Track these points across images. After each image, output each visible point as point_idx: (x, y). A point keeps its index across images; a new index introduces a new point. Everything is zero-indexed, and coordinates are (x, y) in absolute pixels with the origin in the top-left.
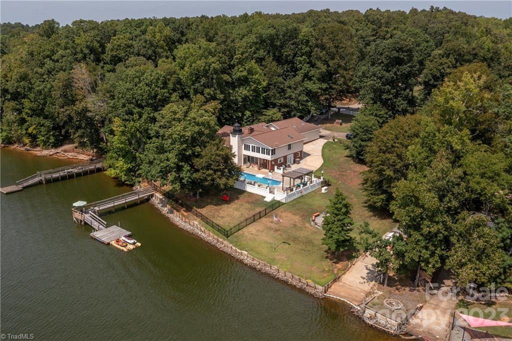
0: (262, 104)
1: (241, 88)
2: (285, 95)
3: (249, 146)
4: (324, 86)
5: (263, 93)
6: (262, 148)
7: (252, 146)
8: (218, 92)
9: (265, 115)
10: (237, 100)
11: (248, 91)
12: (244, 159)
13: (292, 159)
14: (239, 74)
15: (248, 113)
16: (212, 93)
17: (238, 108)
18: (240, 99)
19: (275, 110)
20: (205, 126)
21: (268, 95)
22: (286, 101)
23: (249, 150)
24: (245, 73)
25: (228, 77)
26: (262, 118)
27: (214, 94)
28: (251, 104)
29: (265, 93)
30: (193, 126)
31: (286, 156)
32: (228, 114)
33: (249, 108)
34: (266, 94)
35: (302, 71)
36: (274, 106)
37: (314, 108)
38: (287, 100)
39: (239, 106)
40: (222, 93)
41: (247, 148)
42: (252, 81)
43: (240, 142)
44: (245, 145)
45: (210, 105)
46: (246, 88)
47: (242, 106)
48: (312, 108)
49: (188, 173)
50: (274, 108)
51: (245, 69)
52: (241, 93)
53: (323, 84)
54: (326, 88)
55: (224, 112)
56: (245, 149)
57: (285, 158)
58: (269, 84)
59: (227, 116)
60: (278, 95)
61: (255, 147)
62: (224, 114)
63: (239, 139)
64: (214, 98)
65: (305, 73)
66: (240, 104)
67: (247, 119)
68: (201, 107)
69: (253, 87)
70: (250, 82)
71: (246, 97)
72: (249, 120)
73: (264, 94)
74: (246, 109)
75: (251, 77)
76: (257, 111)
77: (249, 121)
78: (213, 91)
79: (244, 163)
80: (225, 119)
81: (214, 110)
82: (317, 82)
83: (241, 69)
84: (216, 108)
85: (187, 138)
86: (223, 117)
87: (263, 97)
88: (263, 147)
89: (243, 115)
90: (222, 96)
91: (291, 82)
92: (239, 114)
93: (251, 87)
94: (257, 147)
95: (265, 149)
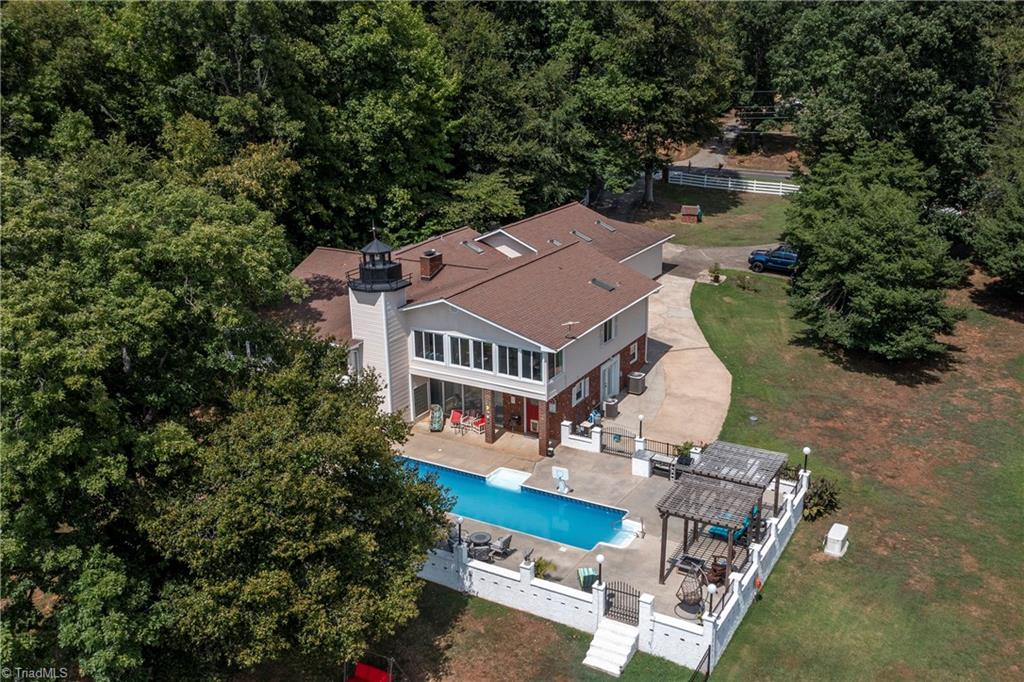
0: (447, 160)
1: (369, 100)
2: (519, 125)
3: (439, 338)
4: (648, 91)
5: (447, 119)
6: (502, 349)
7: (454, 340)
8: (277, 110)
9: (460, 199)
10: (354, 144)
11: (398, 109)
12: (416, 391)
13: (617, 374)
14: (356, 41)
15: (399, 195)
16: (250, 113)
17: (363, 174)
18: (366, 141)
19: (494, 179)
20: (207, 285)
21: (465, 124)
22: (527, 145)
23: (440, 358)
24: (380, 36)
25: (315, 50)
26: (453, 210)
27: (262, 119)
28: (407, 159)
29: (456, 116)
30: (127, 290)
31: (599, 367)
32: (324, 201)
33: (401, 174)
34: (456, 122)
35: (569, 43)
36: (488, 163)
37: (616, 170)
38: (532, 144)
39: (365, 167)
40: (294, 113)
41: (429, 346)
42: (409, 72)
43: (396, 322)
44: (418, 335)
45: (247, 162)
46: (385, 100)
47: (374, 170)
48: (610, 168)
49: (114, 615)
50: (486, 171)
51: (380, 21)
52: (371, 117)
53: (642, 86)
54: (655, 98)
55: (308, 194)
56: (419, 353)
57: (594, 376)
58: (466, 88)
59: (321, 209)
60: (499, 126)
61: (465, 342)
62: (308, 200)
63: (392, 313)
64: (259, 133)
65: (579, 49)
66: (370, 158)
67: (396, 216)
68: (201, 171)
69: (413, 95)
70: (399, 73)
71: (392, 131)
72: (405, 218)
73: (452, 123)
74: (392, 179)
75: (404, 53)
76: (428, 184)
77: (404, 225)
78: (255, 106)
79: (418, 412)
80: (316, 220)
81: (265, 184)
82: (621, 78)
83: (364, 21)
84: (276, 176)
85: (75, 382)
86: (306, 212)
87: (448, 133)
88: (508, 345)
89: (383, 201)
90: (294, 128)
91: (536, 81)
92: (370, 198)
93: (406, 94)
94: (477, 344)
95: (514, 352)
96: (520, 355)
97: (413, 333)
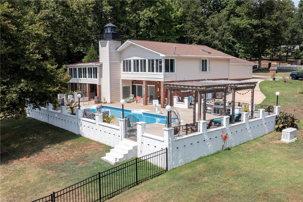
3: (130, 61)
4: (255, 22)
6: (149, 61)
7: (134, 61)
12: (124, 88)
23: (130, 70)
35: (227, 8)
41: (127, 67)
43: (115, 55)
44: (124, 61)
56: (124, 71)
61: (137, 61)
63: (113, 51)
65: (231, 10)
79: (125, 97)
82: (245, 17)
87: (176, 29)
88: (150, 58)
94: (141, 61)
95: (153, 61)
96: (155, 62)
97: (122, 61)
